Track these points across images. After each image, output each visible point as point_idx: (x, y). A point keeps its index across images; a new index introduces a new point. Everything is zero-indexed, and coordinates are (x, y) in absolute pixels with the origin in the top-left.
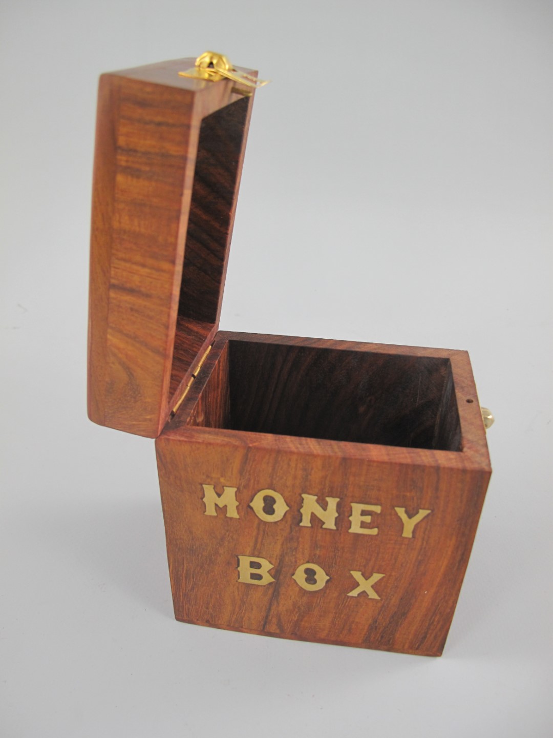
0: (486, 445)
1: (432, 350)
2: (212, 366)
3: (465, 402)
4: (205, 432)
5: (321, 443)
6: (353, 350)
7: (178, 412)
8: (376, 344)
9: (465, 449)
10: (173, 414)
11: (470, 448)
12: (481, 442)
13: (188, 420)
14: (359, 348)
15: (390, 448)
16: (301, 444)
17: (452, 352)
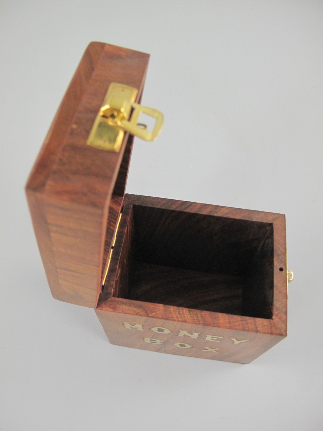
0: (286, 313)
1: (263, 214)
2: (124, 234)
3: (278, 270)
4: (123, 303)
5: (191, 313)
6: (213, 215)
7: (106, 284)
8: (228, 208)
9: (274, 317)
10: (103, 287)
11: (276, 316)
12: (284, 310)
13: (112, 292)
14: (217, 213)
15: (230, 316)
16: (180, 314)
17: (275, 216)
